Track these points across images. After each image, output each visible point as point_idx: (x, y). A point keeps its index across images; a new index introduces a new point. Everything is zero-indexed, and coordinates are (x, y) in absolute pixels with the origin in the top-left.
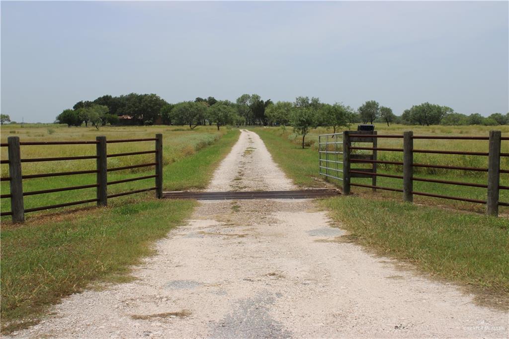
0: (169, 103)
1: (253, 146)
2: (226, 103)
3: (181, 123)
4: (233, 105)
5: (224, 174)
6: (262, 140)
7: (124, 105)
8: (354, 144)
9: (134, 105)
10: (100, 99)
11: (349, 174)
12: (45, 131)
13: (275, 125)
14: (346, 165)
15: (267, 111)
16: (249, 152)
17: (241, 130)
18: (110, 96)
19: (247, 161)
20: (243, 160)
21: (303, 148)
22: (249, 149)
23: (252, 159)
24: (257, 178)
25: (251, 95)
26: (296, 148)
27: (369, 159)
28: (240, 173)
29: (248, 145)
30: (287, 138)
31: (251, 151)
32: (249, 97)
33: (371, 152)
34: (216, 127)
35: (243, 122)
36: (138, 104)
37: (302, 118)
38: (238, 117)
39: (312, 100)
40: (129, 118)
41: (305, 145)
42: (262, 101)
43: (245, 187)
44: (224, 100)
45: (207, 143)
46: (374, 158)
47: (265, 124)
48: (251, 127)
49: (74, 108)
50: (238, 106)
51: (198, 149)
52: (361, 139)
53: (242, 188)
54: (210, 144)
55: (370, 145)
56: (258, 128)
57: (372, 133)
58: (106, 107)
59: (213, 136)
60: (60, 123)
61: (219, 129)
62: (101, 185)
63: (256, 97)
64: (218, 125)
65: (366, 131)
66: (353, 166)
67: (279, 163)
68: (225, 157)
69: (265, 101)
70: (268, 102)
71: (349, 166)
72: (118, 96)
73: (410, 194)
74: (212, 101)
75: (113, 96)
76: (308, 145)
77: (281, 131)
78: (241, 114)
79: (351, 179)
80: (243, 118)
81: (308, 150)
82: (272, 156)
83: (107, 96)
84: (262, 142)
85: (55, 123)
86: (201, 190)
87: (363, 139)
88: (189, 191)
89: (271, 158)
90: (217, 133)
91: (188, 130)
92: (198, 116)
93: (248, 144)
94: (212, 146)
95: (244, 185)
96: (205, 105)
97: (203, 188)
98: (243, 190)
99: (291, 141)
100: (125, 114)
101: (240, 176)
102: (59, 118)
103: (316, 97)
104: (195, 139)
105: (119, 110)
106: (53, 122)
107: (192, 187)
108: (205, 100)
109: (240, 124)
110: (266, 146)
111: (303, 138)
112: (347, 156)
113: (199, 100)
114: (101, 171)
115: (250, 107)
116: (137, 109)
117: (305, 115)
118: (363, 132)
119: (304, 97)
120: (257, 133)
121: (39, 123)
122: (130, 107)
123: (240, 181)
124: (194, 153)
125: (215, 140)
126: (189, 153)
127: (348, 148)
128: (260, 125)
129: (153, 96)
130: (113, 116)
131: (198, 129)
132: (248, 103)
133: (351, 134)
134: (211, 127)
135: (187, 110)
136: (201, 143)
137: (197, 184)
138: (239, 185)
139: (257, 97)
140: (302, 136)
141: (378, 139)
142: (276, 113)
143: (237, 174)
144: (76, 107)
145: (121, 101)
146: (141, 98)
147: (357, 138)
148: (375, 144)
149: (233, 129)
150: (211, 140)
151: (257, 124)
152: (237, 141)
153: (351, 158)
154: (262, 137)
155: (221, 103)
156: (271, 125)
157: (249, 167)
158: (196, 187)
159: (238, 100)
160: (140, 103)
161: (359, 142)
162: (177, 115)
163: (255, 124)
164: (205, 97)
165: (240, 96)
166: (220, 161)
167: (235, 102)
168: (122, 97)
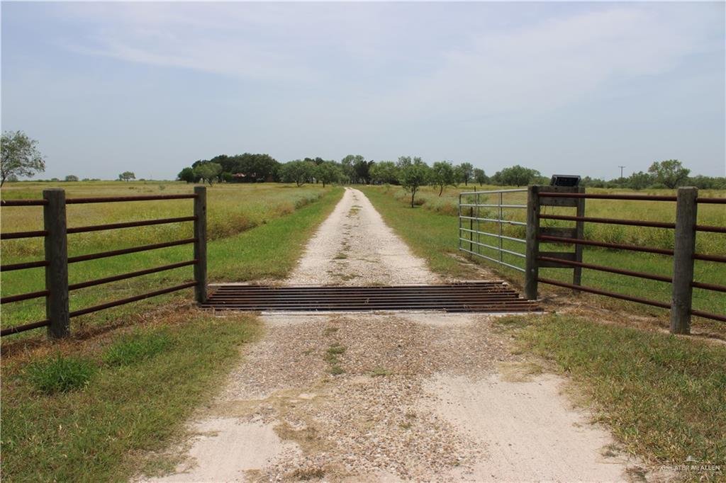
0: (280, 162)
1: (358, 204)
2: (333, 163)
3: (289, 181)
4: (338, 165)
5: (322, 245)
6: (368, 197)
7: (238, 164)
8: (546, 210)
9: (247, 164)
10: (216, 158)
11: (537, 260)
12: (157, 187)
13: (377, 184)
14: (532, 246)
15: (372, 170)
16: (354, 211)
17: (346, 188)
18: (226, 156)
19: (353, 225)
20: (348, 222)
21: (413, 207)
22: (355, 208)
23: (359, 221)
24: (369, 255)
25: (355, 156)
26: (405, 207)
27: (570, 235)
28: (344, 244)
29: (353, 203)
30: (393, 196)
31: (357, 210)
32: (353, 158)
33: (573, 224)
34: (322, 185)
35: (348, 180)
36: (250, 163)
37: (412, 175)
38: (343, 176)
39: (415, 159)
40: (243, 176)
41: (416, 204)
42: (365, 162)
43: (353, 276)
44: (330, 160)
45: (309, 200)
46: (579, 235)
47: (368, 183)
48: (355, 186)
49: (193, 166)
50: (343, 166)
51: (298, 207)
52: (557, 200)
53: (347, 278)
54: (312, 201)
55: (571, 211)
56: (362, 186)
57: (576, 190)
58: (219, 165)
59: (317, 193)
60: (180, 180)
61: (324, 186)
62: (56, 292)
63: (359, 158)
64: (324, 183)
65: (566, 188)
66: (544, 248)
67: (394, 228)
68: (327, 218)
69: (368, 161)
70: (371, 163)
71: (537, 247)
72: (233, 156)
73: (685, 314)
74: (319, 161)
75: (229, 156)
76: (417, 204)
77: (386, 189)
78: (345, 173)
79: (540, 269)
80: (348, 177)
81: (418, 210)
82: (382, 217)
83: (223, 156)
84: (367, 199)
85: (177, 180)
86: (280, 282)
87: (560, 201)
88: (258, 283)
89: (382, 220)
90: (323, 190)
91: (296, 187)
92: (305, 174)
93: (353, 201)
94: (315, 204)
95: (352, 272)
96: (312, 163)
97: (283, 276)
98: (349, 284)
99: (398, 199)
100: (239, 172)
101: (345, 250)
102: (179, 176)
103: (418, 157)
104: (297, 195)
105: (234, 169)
106: (174, 179)
107: (266, 275)
108: (313, 160)
109: (344, 182)
110: (373, 205)
111: (413, 197)
112: (534, 231)
113: (307, 160)
114: (55, 263)
115: (354, 167)
116: (249, 168)
117: (416, 172)
118: (560, 187)
119: (406, 157)
120: (361, 191)
121: (165, 181)
122: (243, 166)
123: (345, 261)
124: (293, 211)
125: (319, 197)
126: (286, 212)
127: (534, 215)
128: (363, 183)
129: (265, 156)
130: (227, 174)
131: (305, 186)
132: (352, 163)
133: (542, 191)
134: (318, 185)
135: (295, 168)
136: (302, 200)
137: (274, 269)
138: (343, 272)
139: (361, 158)
140: (411, 195)
141: (587, 200)
142: (379, 173)
143: (340, 246)
144: (194, 165)
145: (236, 161)
146: (253, 158)
147: (549, 199)
148: (581, 210)
149: (338, 187)
150: (314, 197)
151: (360, 183)
152: (341, 198)
153: (541, 235)
154: (367, 195)
155: (328, 162)
156: (373, 184)
157: (357, 234)
158: (272, 274)
159: (343, 161)
160: (253, 162)
161: (553, 205)
162: (285, 173)
163: (358, 183)
164: (313, 157)
165: (345, 156)
166: (319, 223)
167: (341, 162)
168: (236, 157)
